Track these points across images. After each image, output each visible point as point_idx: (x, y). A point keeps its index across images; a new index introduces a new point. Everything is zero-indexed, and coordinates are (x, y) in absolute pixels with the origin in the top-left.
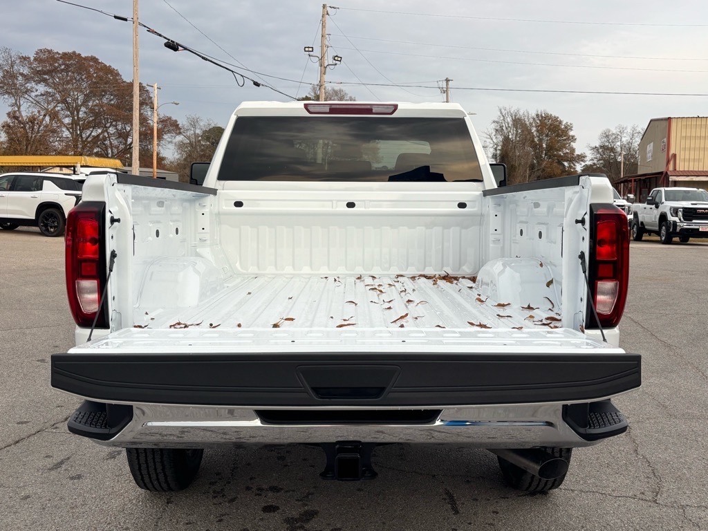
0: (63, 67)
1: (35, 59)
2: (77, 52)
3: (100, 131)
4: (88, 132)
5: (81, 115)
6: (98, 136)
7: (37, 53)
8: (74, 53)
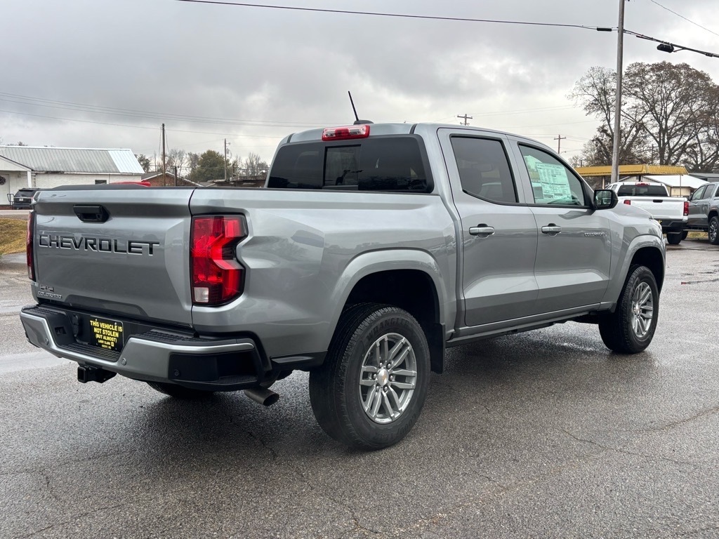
0: (654, 78)
1: (627, 74)
2: (667, 62)
3: (687, 138)
4: (675, 140)
5: (670, 123)
6: (685, 144)
7: (629, 68)
8: (664, 62)
